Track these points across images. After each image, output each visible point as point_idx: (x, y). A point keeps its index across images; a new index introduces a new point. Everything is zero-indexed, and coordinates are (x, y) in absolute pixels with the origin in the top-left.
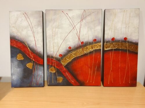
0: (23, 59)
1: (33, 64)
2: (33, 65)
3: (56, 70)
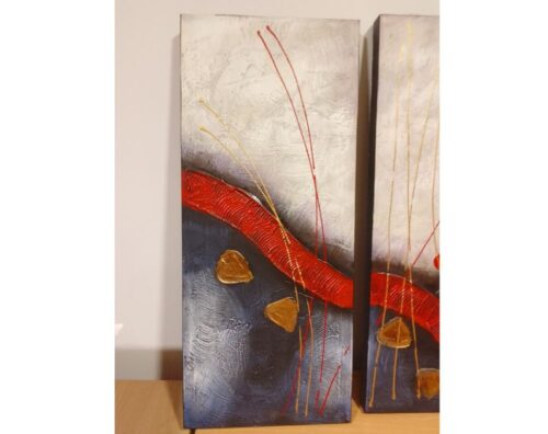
0: (246, 278)
1: (302, 307)
2: (302, 313)
3: (412, 335)
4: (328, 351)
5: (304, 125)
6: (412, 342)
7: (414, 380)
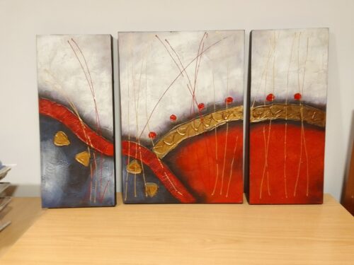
0: (67, 143)
3: (141, 168)
4: (103, 174)
5: (89, 78)
6: (142, 171)
7: (144, 188)
